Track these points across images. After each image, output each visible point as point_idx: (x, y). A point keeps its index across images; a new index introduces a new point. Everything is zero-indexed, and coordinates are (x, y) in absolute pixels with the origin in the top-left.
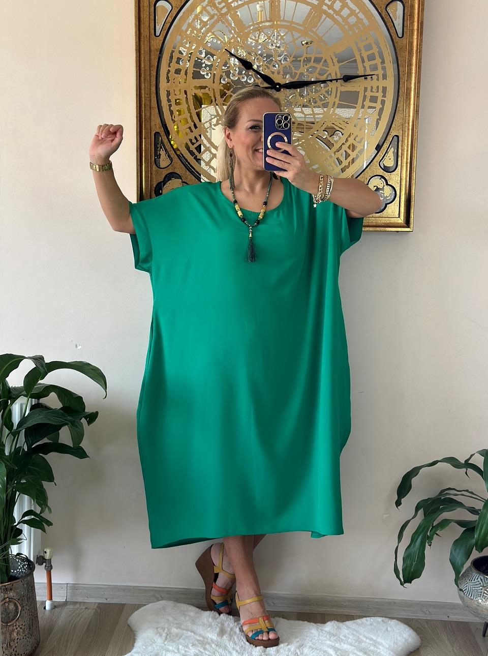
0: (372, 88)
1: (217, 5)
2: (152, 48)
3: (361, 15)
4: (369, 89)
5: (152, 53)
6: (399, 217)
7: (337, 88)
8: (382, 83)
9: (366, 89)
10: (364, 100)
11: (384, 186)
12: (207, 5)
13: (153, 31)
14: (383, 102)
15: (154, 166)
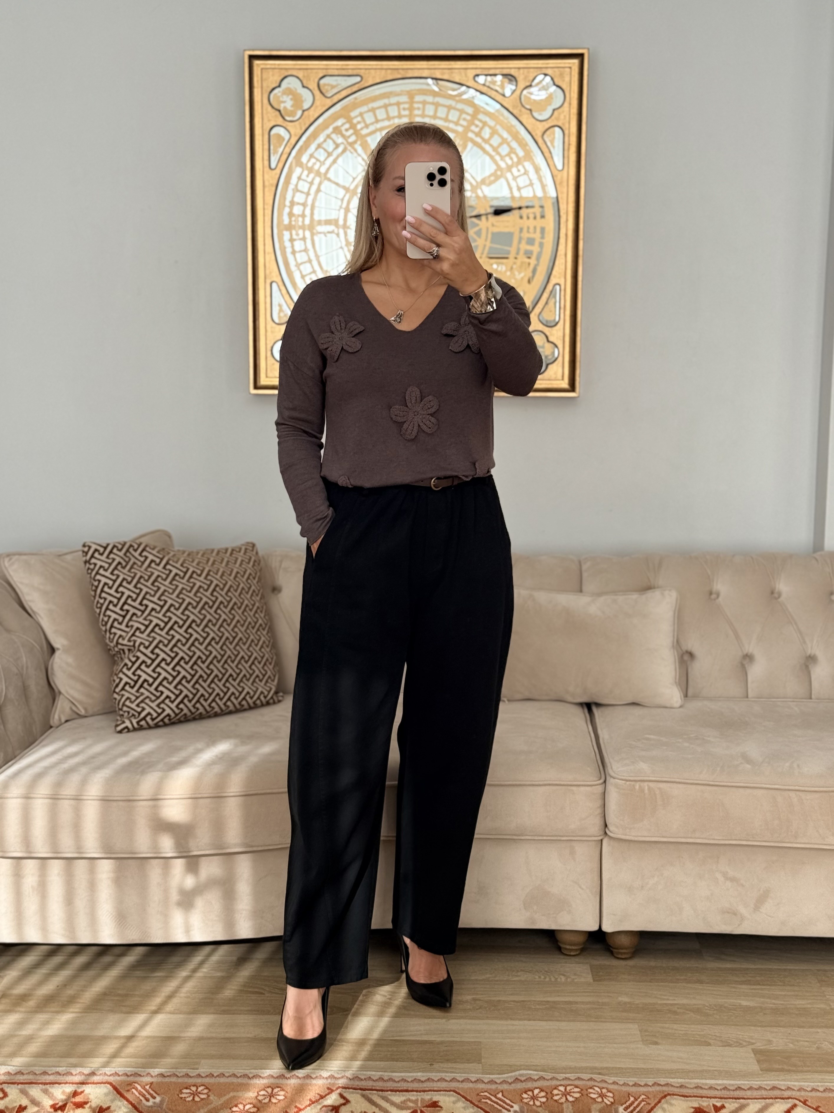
0: (528, 228)
1: (344, 132)
2: (267, 183)
3: (514, 145)
4: (525, 230)
5: (266, 189)
6: (563, 379)
7: (487, 229)
8: (540, 223)
9: (521, 230)
10: (520, 242)
11: (544, 343)
12: (332, 133)
13: (266, 163)
14: (541, 245)
15: (271, 322)
